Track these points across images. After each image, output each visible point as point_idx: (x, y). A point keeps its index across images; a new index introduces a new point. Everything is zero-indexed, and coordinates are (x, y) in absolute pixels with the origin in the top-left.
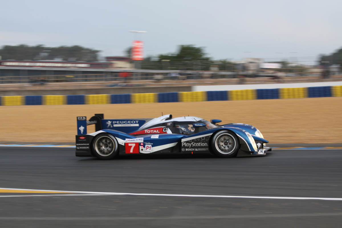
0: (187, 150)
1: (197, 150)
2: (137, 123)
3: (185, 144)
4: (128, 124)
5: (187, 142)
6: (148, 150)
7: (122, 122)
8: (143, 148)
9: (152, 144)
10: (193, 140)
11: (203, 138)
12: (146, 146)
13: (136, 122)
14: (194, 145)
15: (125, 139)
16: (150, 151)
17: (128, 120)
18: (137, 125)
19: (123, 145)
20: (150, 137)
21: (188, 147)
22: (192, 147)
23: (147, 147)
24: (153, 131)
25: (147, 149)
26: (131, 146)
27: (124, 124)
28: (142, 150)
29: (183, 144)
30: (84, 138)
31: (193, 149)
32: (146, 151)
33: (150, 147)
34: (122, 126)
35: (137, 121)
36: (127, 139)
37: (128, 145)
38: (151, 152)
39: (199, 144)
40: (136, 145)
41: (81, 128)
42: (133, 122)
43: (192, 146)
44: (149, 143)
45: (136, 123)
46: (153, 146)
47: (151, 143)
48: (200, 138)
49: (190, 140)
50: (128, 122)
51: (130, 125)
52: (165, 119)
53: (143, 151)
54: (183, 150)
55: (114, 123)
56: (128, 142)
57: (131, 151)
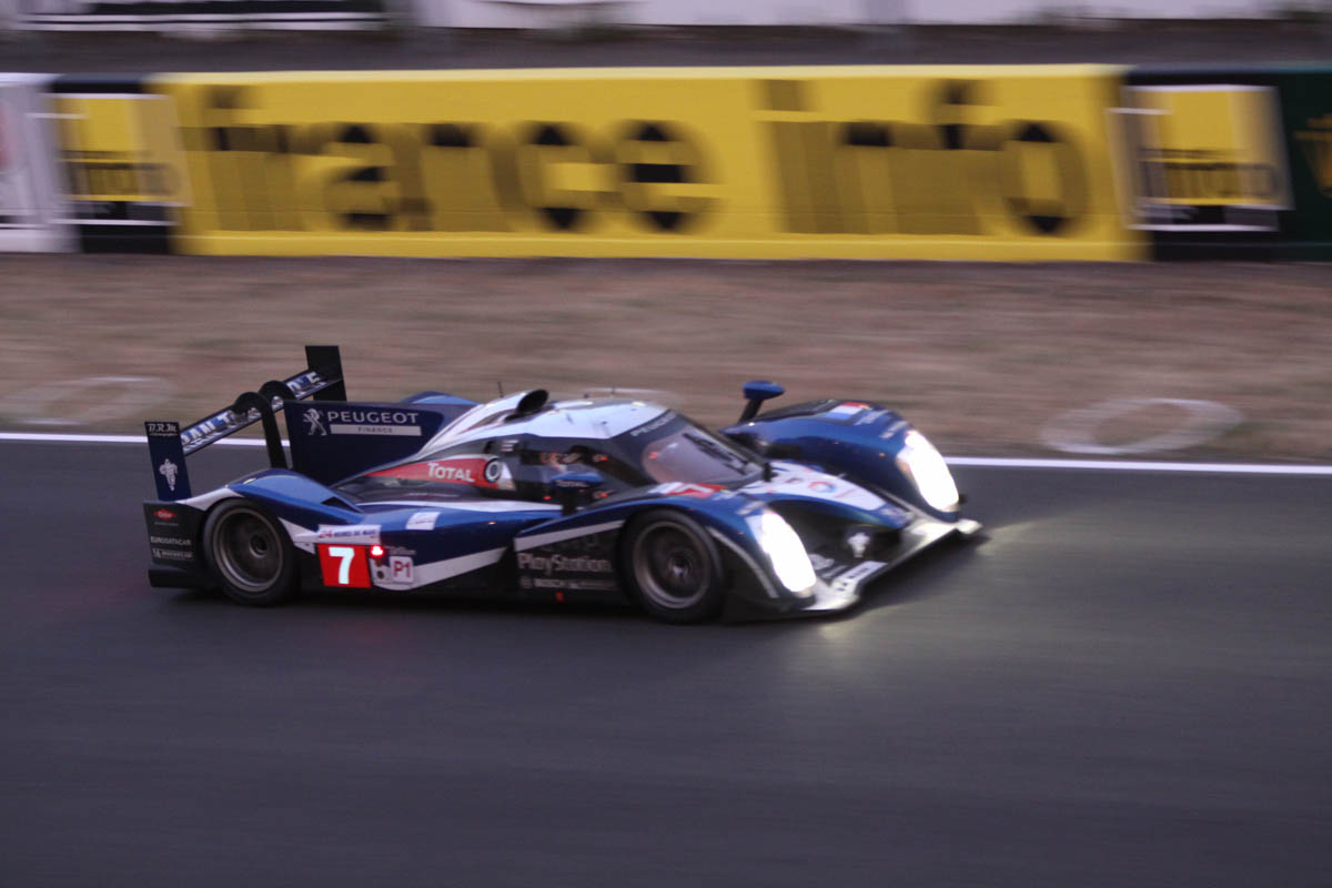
0: (539, 583)
1: (574, 586)
2: (414, 421)
3: (529, 558)
4: (381, 423)
5: (536, 551)
6: (402, 576)
7: (359, 417)
8: (383, 569)
9: (413, 552)
10: (556, 547)
11: (590, 537)
12: (393, 559)
13: (409, 418)
14: (564, 563)
15: (315, 529)
16: (410, 580)
17: (380, 410)
18: (415, 431)
19: (311, 550)
20: (405, 522)
21: (540, 574)
22: (557, 575)
23: (397, 562)
24: (454, 473)
25: (399, 573)
26: (339, 560)
27: (366, 422)
28: (381, 575)
29: (524, 558)
30: (169, 516)
31: (562, 584)
32: (396, 579)
33: (407, 566)
34: (362, 432)
35: (413, 415)
36: (324, 529)
37: (327, 552)
38: (415, 586)
39: (578, 563)
40: (356, 551)
41: (165, 470)
42: (400, 418)
43: (558, 569)
44: (401, 549)
45: (409, 423)
46: (418, 561)
47: (409, 548)
48: (579, 539)
49: (546, 546)
50: (380, 417)
51: (390, 430)
52: (503, 417)
53: (383, 580)
54: (525, 582)
55: (330, 418)
56: (326, 540)
57: (344, 578)
